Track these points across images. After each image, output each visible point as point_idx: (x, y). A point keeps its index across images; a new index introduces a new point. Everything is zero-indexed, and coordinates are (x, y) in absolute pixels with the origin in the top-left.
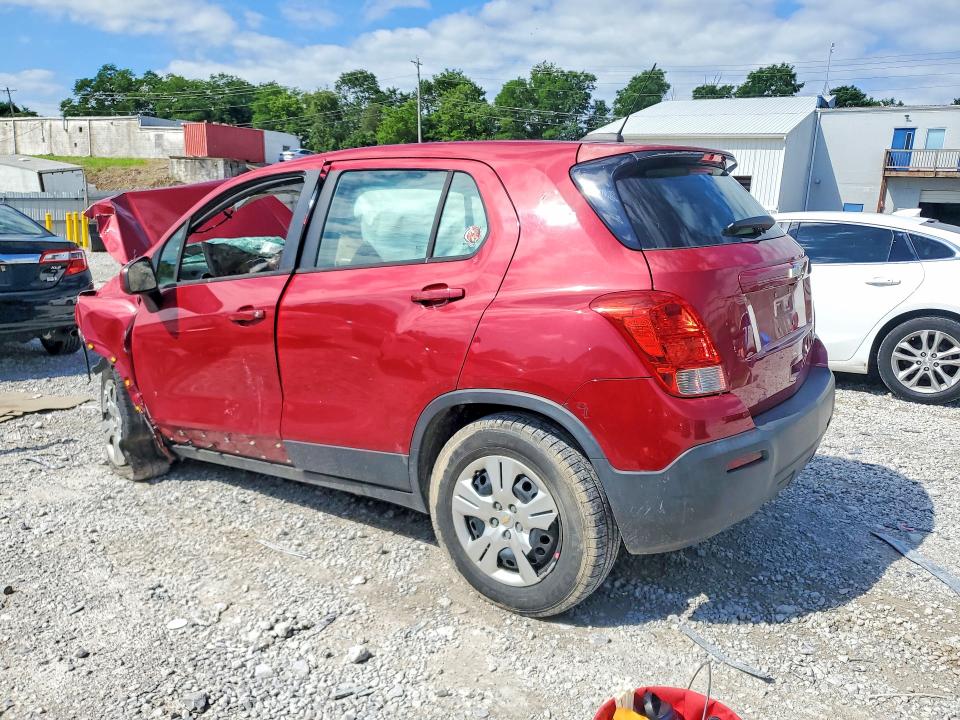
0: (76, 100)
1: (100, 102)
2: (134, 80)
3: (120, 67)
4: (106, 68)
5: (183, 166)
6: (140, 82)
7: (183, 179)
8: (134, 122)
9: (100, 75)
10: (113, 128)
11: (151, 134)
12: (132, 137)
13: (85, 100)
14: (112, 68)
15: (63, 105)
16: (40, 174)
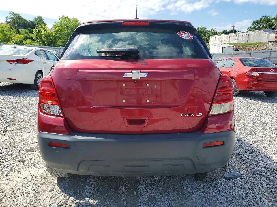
0: (252, 27)
1: (259, 27)
2: (271, 19)
3: (268, 15)
4: (263, 16)
5: (272, 44)
6: (273, 19)
7: (271, 48)
8: (262, 31)
9: (261, 19)
10: (255, 34)
11: (266, 35)
12: (260, 36)
13: (255, 26)
14: (265, 16)
15: (248, 29)
16: (223, 48)
